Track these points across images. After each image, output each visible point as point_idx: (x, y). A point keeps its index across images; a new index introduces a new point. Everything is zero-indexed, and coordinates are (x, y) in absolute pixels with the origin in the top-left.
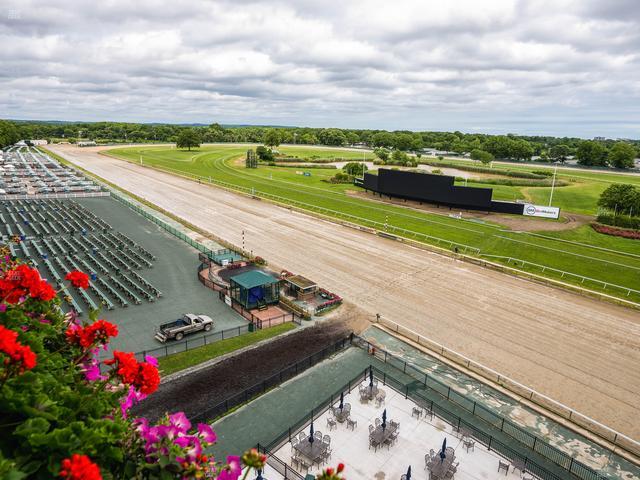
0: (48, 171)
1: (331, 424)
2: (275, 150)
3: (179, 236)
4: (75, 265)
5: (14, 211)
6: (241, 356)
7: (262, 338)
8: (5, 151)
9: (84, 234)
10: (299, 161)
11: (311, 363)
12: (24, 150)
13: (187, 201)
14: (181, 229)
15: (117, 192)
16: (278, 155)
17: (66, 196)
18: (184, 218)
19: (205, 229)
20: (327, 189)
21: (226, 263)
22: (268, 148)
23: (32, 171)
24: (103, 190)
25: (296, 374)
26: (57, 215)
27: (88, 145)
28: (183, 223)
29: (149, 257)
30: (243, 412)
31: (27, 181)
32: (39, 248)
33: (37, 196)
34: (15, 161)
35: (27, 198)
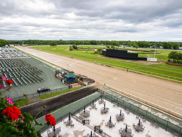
0: (15, 52)
1: (90, 109)
2: (78, 46)
3: (50, 67)
4: (21, 74)
5: (4, 61)
6: (66, 94)
7: (72, 90)
8: (2, 48)
9: (24, 66)
10: (84, 49)
11: (86, 96)
12: (7, 47)
13: (52, 58)
14: (51, 65)
16: (78, 47)
17: (19, 58)
18: (52, 63)
19: (57, 65)
21: (63, 73)
22: (76, 46)
23: (9, 52)
24: (29, 56)
25: (81, 98)
26: (16, 62)
27: (25, 46)
29: (42, 72)
30: (66, 107)
31: (8, 55)
33: (11, 58)
34: (5, 50)
35: (8, 58)
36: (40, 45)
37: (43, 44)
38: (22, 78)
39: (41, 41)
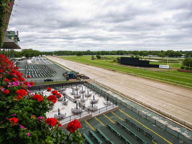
0: (43, 60)
4: (40, 72)
5: (33, 66)
7: (68, 82)
9: (45, 69)
12: (40, 57)
13: (71, 65)
14: (66, 69)
15: (56, 64)
16: (102, 57)
17: (45, 64)
24: (53, 63)
26: (41, 66)
27: (55, 56)
29: (55, 72)
31: (38, 62)
32: (35, 70)
34: (37, 59)
35: (36, 64)
36: (68, 55)
37: (71, 54)
38: (39, 74)
39: (70, 52)
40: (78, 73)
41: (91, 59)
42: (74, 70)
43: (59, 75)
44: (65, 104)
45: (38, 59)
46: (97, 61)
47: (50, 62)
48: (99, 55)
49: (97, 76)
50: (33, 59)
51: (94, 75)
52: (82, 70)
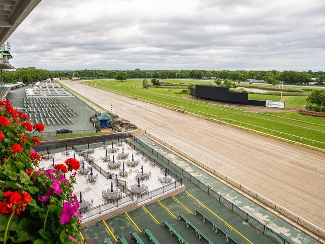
0: (55, 89)
3: (92, 109)
4: (49, 115)
5: (36, 101)
7: (98, 134)
8: (41, 82)
9: (57, 107)
12: (49, 82)
15: (78, 96)
17: (57, 97)
20: (175, 96)
22: (157, 80)
23: (48, 88)
24: (73, 95)
26: (50, 102)
27: (76, 80)
28: (98, 106)
29: (76, 114)
31: (45, 92)
32: (39, 111)
33: (46, 97)
34: (43, 86)
35: (42, 97)
36: (100, 78)
37: (106, 77)
38: (47, 119)
39: (104, 71)
40: (117, 117)
41: (141, 86)
42: (110, 111)
43: (83, 121)
44: (92, 181)
45: (45, 87)
46: (153, 91)
47: (68, 93)
48: (157, 78)
49: (151, 124)
50: (36, 88)
51: (145, 121)
52: (124, 110)
